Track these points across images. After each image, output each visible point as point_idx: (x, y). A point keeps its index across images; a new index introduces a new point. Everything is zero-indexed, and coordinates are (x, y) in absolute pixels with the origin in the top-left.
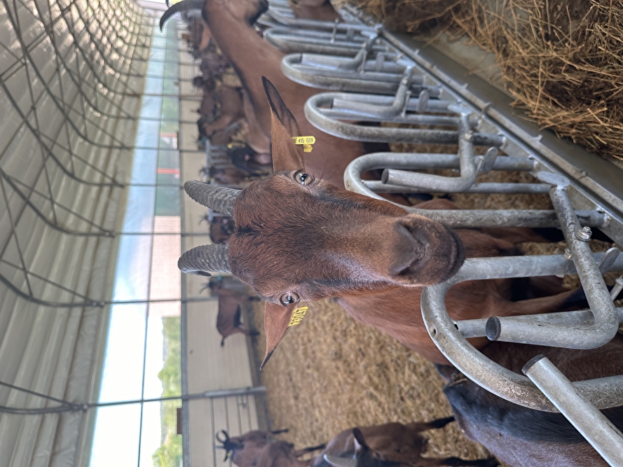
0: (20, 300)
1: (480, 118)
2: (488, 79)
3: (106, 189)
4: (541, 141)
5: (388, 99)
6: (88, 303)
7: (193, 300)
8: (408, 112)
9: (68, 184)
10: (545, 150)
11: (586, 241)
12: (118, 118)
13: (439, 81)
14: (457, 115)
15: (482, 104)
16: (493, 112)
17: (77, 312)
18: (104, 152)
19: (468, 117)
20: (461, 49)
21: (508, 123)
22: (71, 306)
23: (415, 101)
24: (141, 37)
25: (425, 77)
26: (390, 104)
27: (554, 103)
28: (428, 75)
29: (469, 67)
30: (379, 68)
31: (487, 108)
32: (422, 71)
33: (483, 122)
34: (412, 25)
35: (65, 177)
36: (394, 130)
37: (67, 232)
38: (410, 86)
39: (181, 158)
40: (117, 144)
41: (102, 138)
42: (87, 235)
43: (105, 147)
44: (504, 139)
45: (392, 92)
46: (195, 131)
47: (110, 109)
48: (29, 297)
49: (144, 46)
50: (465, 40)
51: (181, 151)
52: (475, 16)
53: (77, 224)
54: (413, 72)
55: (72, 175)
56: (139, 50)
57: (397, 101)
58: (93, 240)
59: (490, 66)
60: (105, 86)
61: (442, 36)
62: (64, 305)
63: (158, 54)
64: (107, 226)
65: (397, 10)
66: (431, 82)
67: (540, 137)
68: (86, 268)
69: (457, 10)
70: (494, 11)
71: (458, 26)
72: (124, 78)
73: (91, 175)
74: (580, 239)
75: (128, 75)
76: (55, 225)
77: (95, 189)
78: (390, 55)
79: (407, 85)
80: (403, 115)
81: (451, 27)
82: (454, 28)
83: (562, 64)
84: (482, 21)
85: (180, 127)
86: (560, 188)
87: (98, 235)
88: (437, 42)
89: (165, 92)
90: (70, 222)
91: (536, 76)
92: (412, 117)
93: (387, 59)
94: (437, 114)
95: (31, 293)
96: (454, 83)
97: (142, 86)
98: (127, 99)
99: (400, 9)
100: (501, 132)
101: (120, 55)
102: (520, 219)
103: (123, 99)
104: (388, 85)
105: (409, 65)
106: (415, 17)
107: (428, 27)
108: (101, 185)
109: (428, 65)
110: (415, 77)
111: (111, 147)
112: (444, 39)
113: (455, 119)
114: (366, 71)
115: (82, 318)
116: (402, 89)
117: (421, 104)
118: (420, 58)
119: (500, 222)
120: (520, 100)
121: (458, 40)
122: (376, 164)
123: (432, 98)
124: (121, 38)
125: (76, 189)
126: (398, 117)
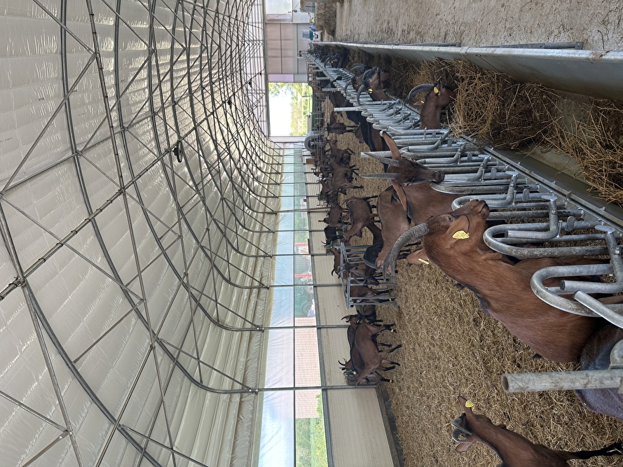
0: (193, 386)
1: (566, 201)
2: (572, 175)
3: (255, 291)
4: (605, 210)
5: (503, 196)
6: (245, 390)
7: (332, 388)
8: (516, 203)
9: (226, 289)
10: (607, 215)
11: (619, 255)
12: (261, 232)
13: (535, 180)
14: (549, 201)
15: (566, 193)
16: (574, 196)
17: (237, 398)
18: (252, 260)
19: (555, 202)
20: (552, 157)
21: (583, 202)
22: (231, 392)
23: (521, 195)
24: (274, 166)
25: (527, 179)
26: (505, 199)
27: (616, 187)
28: (529, 177)
29: (558, 169)
30: (494, 177)
31: (570, 195)
32: (525, 175)
33: (568, 203)
34: (514, 145)
35: (224, 282)
36: (509, 213)
37: (226, 328)
38: (516, 187)
39: (313, 261)
40: (261, 253)
41: (250, 249)
42: (242, 330)
43: (253, 256)
44: (582, 212)
45: (505, 191)
46: (322, 237)
47: (254, 226)
48: (200, 384)
49: (277, 173)
50: (554, 150)
51: (313, 256)
52: (559, 135)
53: (234, 321)
54: (517, 178)
55: (228, 281)
56: (273, 176)
57: (509, 196)
58: (247, 334)
59: (573, 166)
60: (250, 208)
61: (537, 149)
62: (226, 392)
63: (288, 178)
64: (257, 322)
65: (501, 135)
66: (531, 183)
67: (604, 208)
68: (242, 359)
69: (545, 132)
70: (571, 132)
71: (548, 142)
72: (264, 200)
73: (243, 280)
74: (615, 254)
75: (267, 197)
76: (218, 323)
77: (246, 292)
78: (500, 167)
79: (514, 187)
80: (513, 204)
81: (543, 143)
82: (544, 143)
83: (616, 163)
84: (563, 138)
85: (310, 235)
86: (609, 233)
87: (250, 330)
88: (534, 154)
89: (296, 208)
90: (228, 320)
91: (601, 171)
92: (519, 205)
93: (499, 171)
94: (537, 201)
95: (201, 381)
96: (546, 181)
97: (278, 205)
98: (267, 216)
99: (503, 134)
100: (580, 208)
101: (259, 182)
102: (587, 251)
103: (264, 216)
104: (501, 187)
105: (514, 174)
106: (515, 139)
107: (525, 145)
108: (251, 288)
109: (527, 171)
110: (519, 180)
111: (257, 257)
112: (539, 152)
113: (548, 203)
114: (485, 180)
115: (241, 403)
116: (511, 189)
117: (525, 197)
118: (521, 168)
119: (574, 253)
120: (594, 187)
121: (549, 151)
122: (501, 230)
123: (531, 192)
124: (260, 169)
125: (232, 292)
126: (511, 206)
